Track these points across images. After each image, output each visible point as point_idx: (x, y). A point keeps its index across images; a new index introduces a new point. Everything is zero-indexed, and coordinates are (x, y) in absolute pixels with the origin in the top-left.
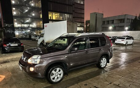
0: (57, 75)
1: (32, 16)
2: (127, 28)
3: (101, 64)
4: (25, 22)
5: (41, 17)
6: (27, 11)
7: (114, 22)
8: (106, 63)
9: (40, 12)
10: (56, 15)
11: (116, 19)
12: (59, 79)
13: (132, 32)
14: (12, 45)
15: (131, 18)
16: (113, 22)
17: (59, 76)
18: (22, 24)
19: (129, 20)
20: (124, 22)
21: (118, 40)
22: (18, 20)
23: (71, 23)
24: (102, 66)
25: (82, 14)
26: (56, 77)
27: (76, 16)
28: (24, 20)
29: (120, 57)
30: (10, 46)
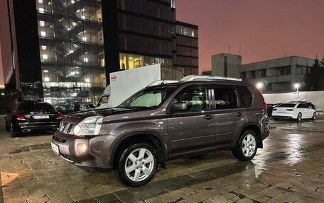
0: (140, 165)
1: (83, 62)
2: (297, 86)
3: (243, 150)
4: (67, 76)
5: (103, 64)
6: (71, 52)
7: (268, 74)
8: (254, 147)
9: (101, 53)
10: (136, 60)
11: (271, 66)
12: (146, 176)
13: (309, 93)
14: (36, 117)
15: (305, 65)
16: (263, 73)
17: (144, 168)
18: (60, 81)
19: (300, 69)
20: (289, 72)
21: (279, 109)
22: (53, 72)
23: (170, 70)
24: (247, 155)
25: (194, 57)
26: (138, 171)
27: (179, 63)
28: (65, 73)
29: (287, 141)
30: (32, 119)
